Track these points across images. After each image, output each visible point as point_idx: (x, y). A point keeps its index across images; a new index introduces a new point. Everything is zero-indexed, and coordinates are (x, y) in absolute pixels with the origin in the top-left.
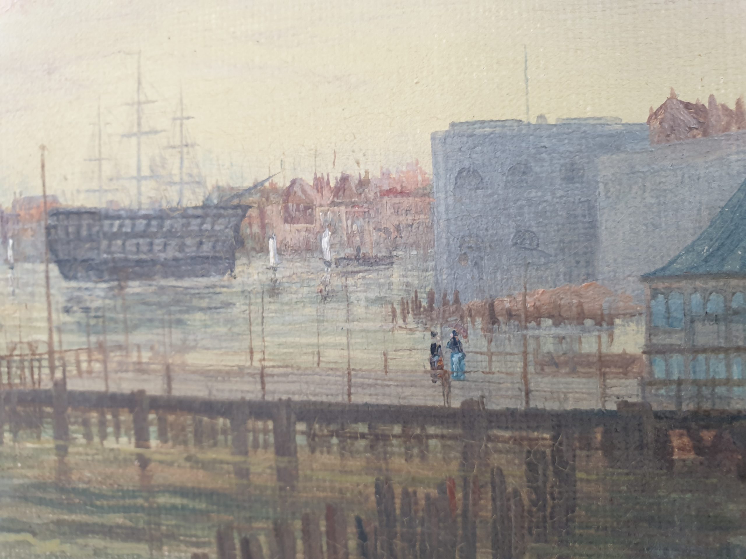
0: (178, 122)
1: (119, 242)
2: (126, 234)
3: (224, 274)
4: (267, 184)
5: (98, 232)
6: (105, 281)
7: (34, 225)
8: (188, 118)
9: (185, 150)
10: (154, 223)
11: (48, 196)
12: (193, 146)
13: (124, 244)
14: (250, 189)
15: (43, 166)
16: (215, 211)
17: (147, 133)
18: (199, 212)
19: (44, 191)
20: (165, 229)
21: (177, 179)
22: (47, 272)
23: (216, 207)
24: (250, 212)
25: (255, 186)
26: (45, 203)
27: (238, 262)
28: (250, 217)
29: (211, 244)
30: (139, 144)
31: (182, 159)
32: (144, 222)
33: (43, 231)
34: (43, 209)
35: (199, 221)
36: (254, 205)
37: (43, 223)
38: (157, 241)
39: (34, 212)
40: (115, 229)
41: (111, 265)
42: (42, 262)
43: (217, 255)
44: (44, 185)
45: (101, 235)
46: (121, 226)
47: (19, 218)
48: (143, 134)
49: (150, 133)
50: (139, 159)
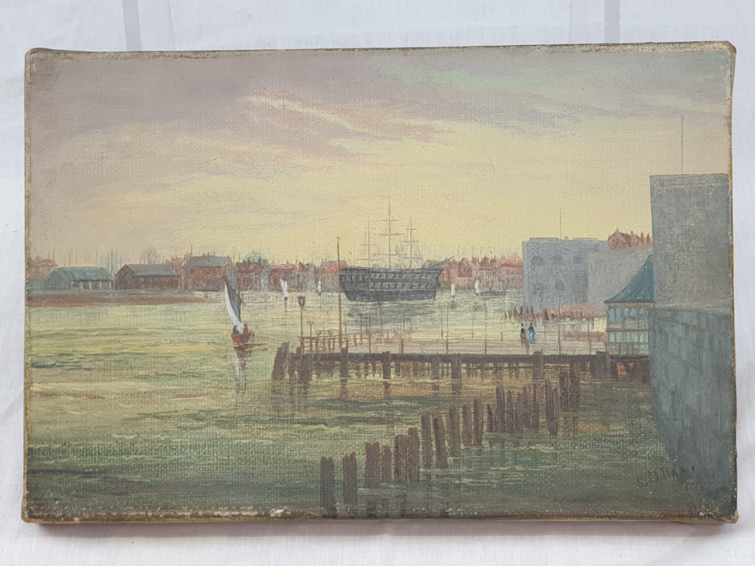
0: (409, 231)
1: (379, 284)
2: (383, 280)
3: (430, 299)
4: (451, 260)
5: (368, 279)
6: (371, 301)
7: (333, 274)
8: (414, 229)
9: (413, 243)
10: (397, 275)
11: (340, 261)
12: (417, 242)
13: (381, 285)
14: (443, 262)
15: (338, 247)
16: (427, 271)
17: (394, 234)
18: (420, 271)
19: (339, 259)
20: (403, 278)
21: (409, 256)
22: (340, 296)
23: (427, 269)
24: (443, 272)
25: (446, 261)
26: (339, 264)
27: (437, 293)
28: (443, 274)
29: (425, 285)
30: (390, 239)
31: (411, 247)
32: (392, 275)
33: (338, 277)
34: (338, 267)
35: (419, 275)
36: (445, 269)
37: (338, 274)
38: (399, 284)
39: (333, 268)
40: (377, 278)
41: (375, 294)
42: (337, 292)
43: (428, 290)
44: (339, 256)
45: (370, 280)
46: (380, 276)
47: (325, 271)
48: (392, 235)
49: (395, 234)
50: (390, 246)
